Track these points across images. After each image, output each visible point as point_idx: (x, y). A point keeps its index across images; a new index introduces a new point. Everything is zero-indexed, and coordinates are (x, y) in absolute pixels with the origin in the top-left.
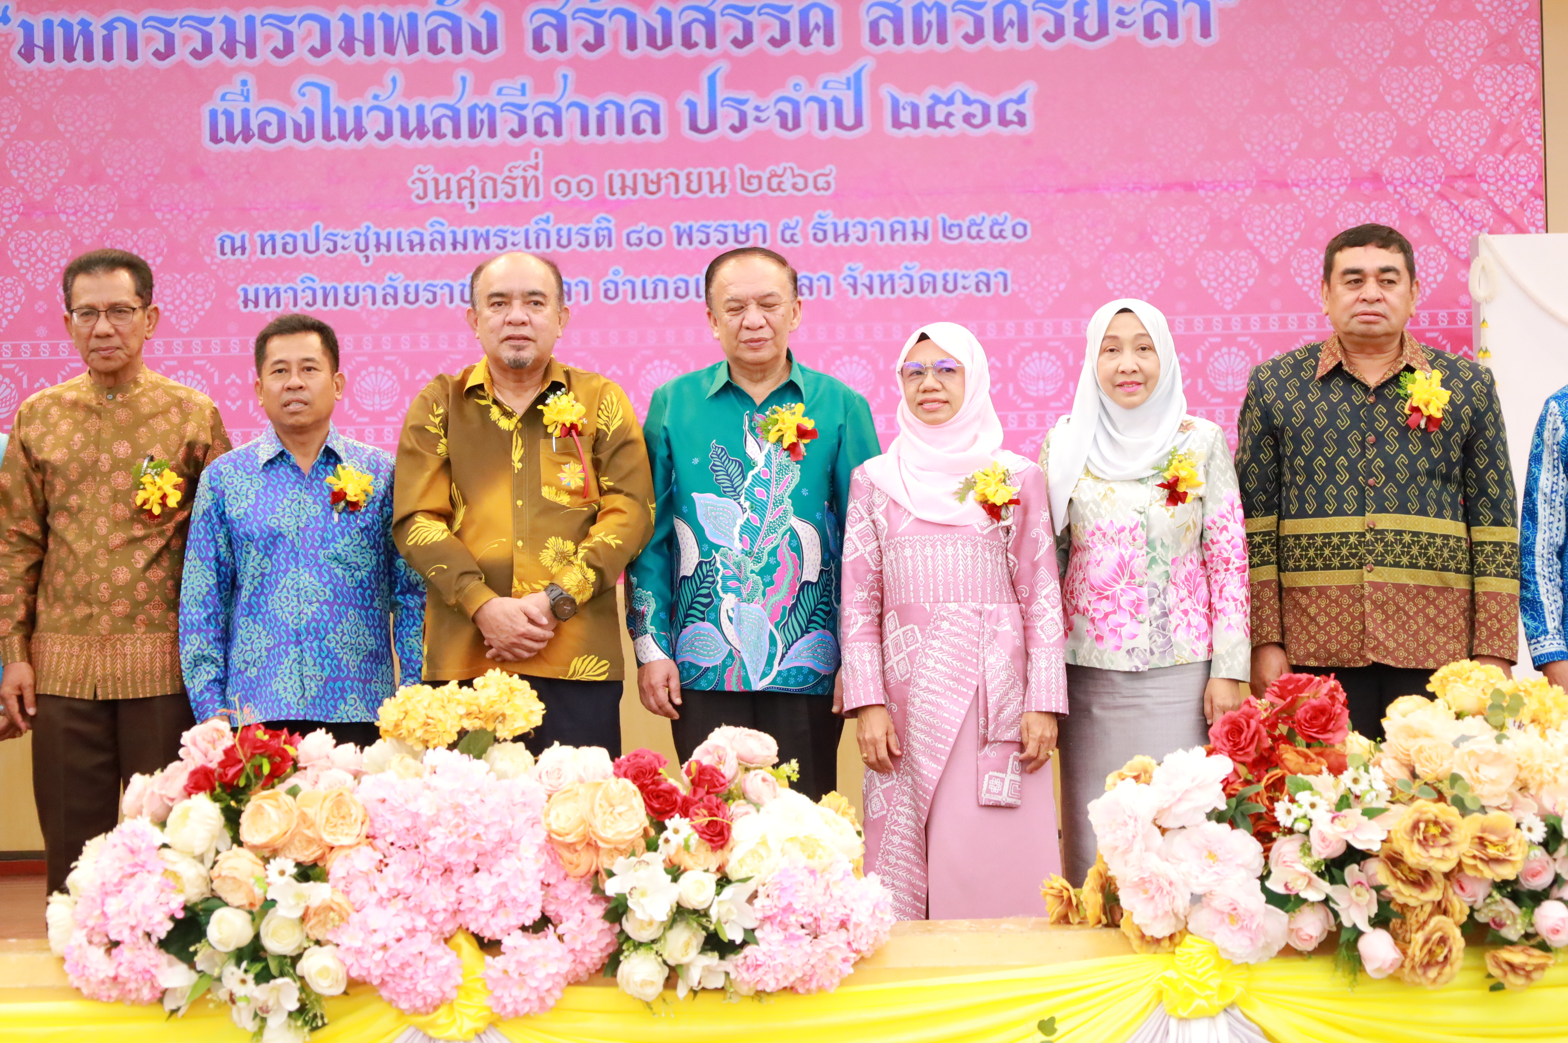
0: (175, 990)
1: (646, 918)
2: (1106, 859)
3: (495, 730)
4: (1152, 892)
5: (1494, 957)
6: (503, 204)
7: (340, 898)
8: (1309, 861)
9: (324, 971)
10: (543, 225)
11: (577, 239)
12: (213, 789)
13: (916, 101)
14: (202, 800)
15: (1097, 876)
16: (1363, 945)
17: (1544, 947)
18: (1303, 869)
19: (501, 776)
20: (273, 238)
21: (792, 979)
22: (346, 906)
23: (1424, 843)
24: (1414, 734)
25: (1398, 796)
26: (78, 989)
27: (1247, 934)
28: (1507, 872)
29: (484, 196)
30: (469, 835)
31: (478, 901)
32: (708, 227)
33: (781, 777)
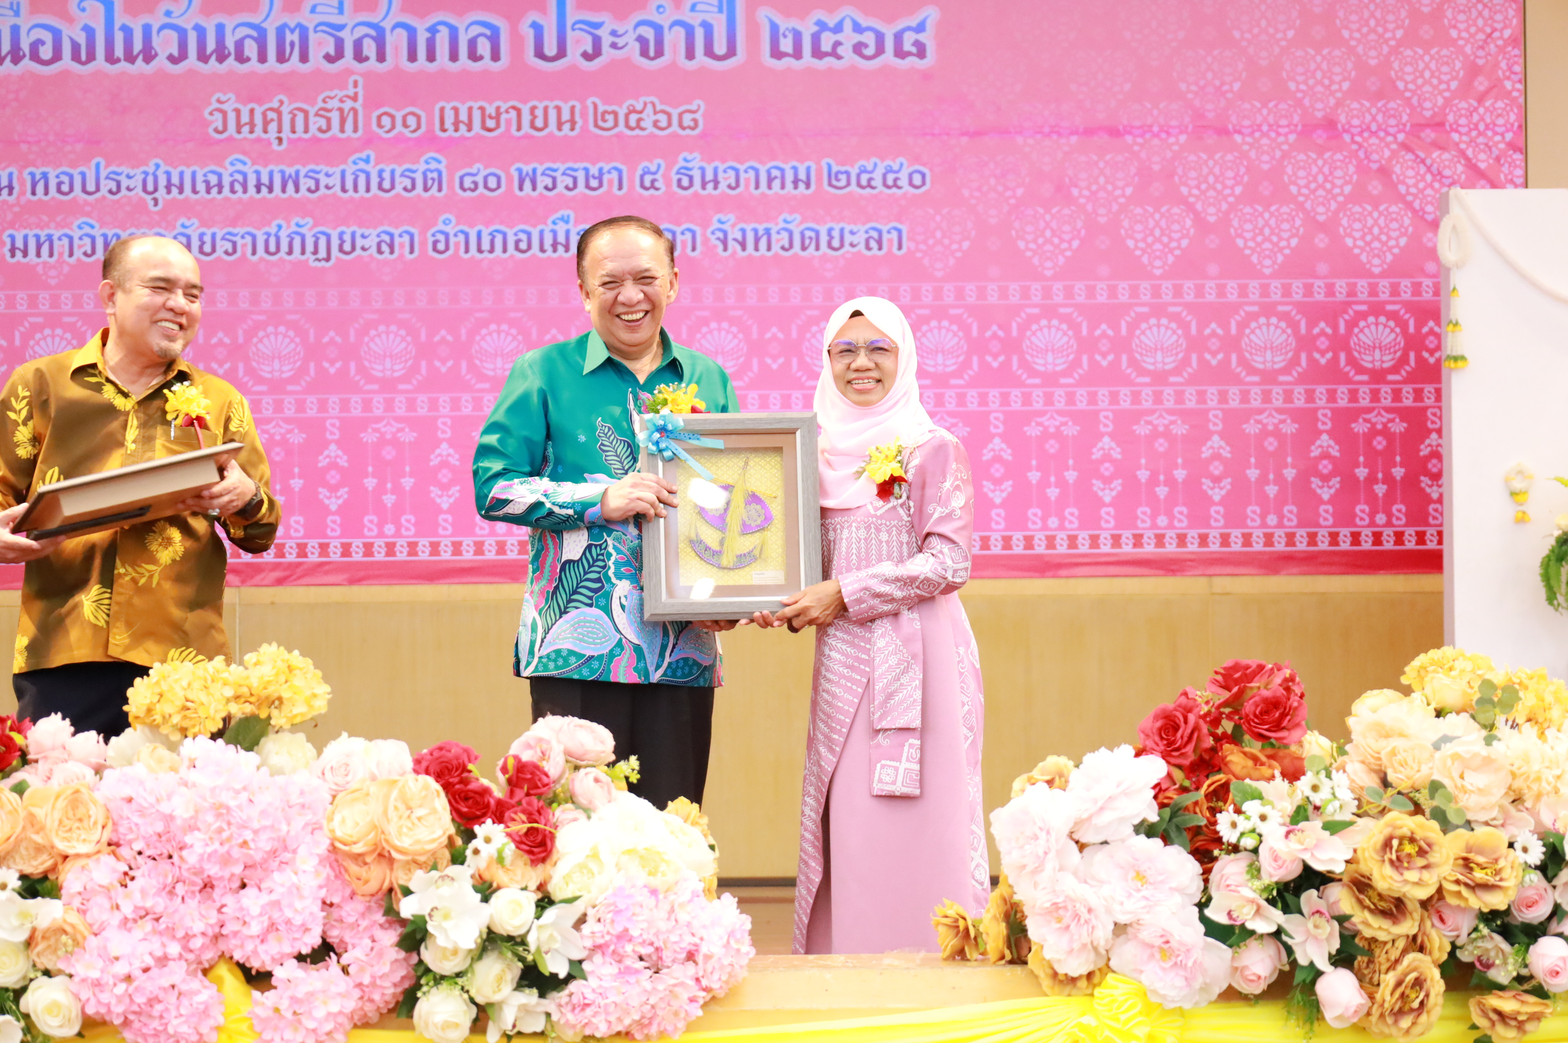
1: (450, 946)
2: (1011, 881)
3: (269, 717)
4: (1066, 921)
5: (1480, 1003)
6: (315, 140)
7: (74, 918)
8: (1258, 884)
9: (53, 1007)
10: (362, 165)
11: (402, 182)
13: (799, 28)
15: (1000, 902)
16: (1321, 987)
17: (1540, 992)
18: (1251, 895)
19: (276, 772)
20: (45, 176)
21: (627, 1022)
22: (81, 927)
23: (1397, 864)
24: (1385, 733)
25: (1365, 808)
27: (1182, 973)
28: (1497, 901)
29: (293, 131)
30: (234, 842)
31: (245, 923)
32: (555, 170)
33: (618, 778)
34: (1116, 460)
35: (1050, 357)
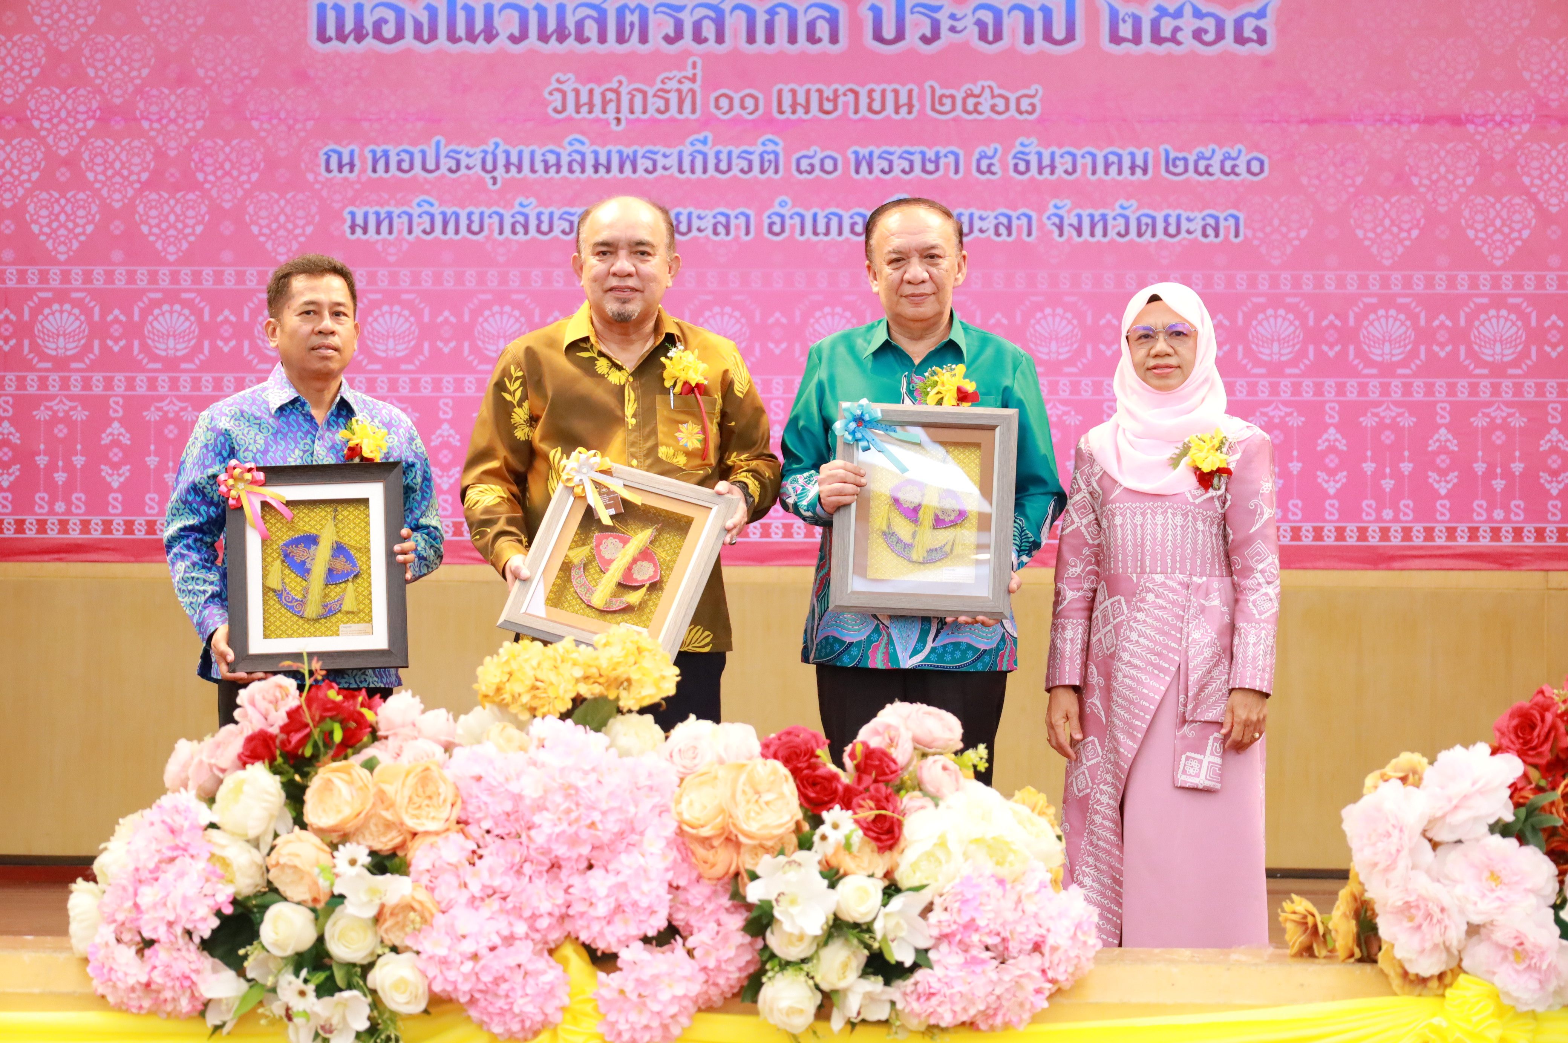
0: (219, 1001)
1: (796, 932)
2: (1362, 878)
3: (618, 699)
4: (1419, 919)
6: (653, 121)
7: (422, 895)
9: (400, 984)
10: (699, 147)
11: (739, 164)
12: (272, 760)
13: (1138, 13)
14: (259, 771)
15: (1350, 899)
19: (624, 753)
20: (386, 154)
21: (972, 1012)
22: (430, 905)
26: (103, 997)
27: (1536, 975)
29: (632, 112)
30: (582, 823)
31: (591, 904)
32: (891, 154)
33: (966, 766)
34: (1453, 452)
35: (1387, 348)
